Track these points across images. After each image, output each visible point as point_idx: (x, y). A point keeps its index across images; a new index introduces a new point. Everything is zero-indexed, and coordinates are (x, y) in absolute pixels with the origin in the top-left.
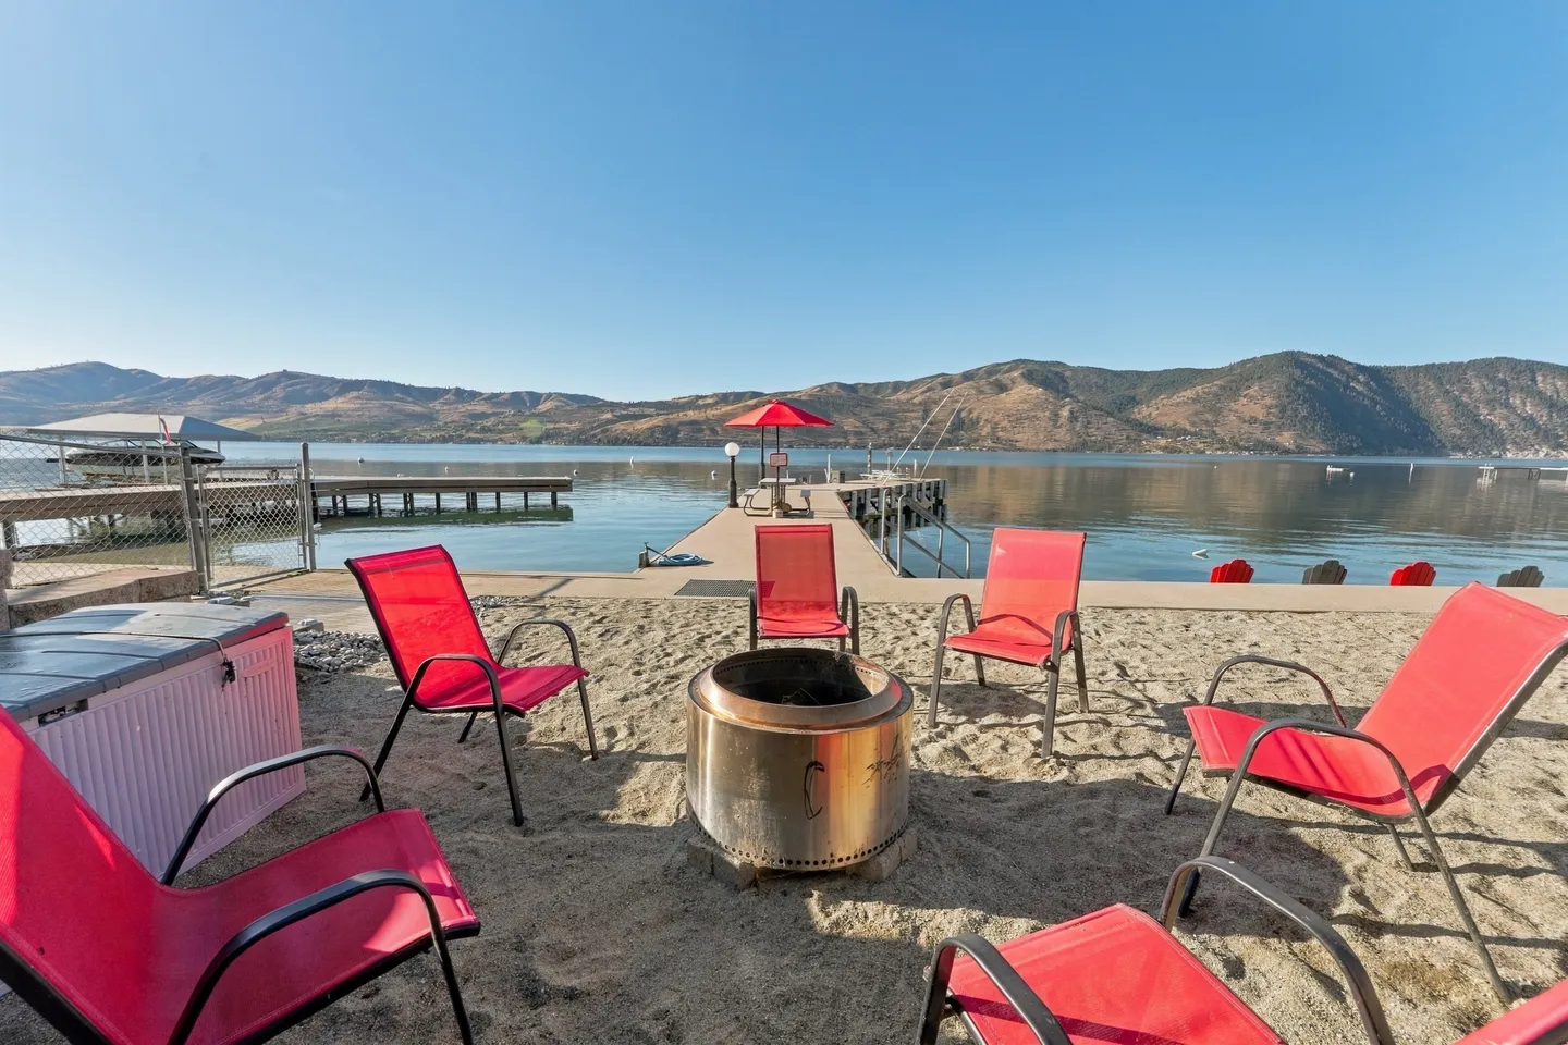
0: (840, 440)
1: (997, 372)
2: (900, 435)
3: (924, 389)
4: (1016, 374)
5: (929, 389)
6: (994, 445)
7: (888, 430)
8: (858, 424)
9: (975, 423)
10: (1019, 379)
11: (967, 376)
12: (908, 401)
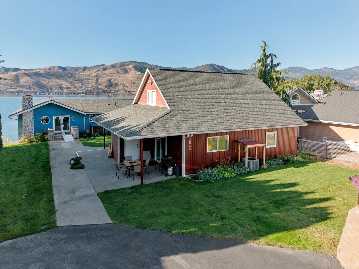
0: (60, 91)
1: (124, 66)
2: (87, 89)
3: (96, 70)
4: (130, 66)
5: (98, 71)
6: (124, 93)
7: (81, 87)
8: (68, 84)
9: (116, 84)
10: (132, 68)
11: (113, 66)
12: (89, 75)
